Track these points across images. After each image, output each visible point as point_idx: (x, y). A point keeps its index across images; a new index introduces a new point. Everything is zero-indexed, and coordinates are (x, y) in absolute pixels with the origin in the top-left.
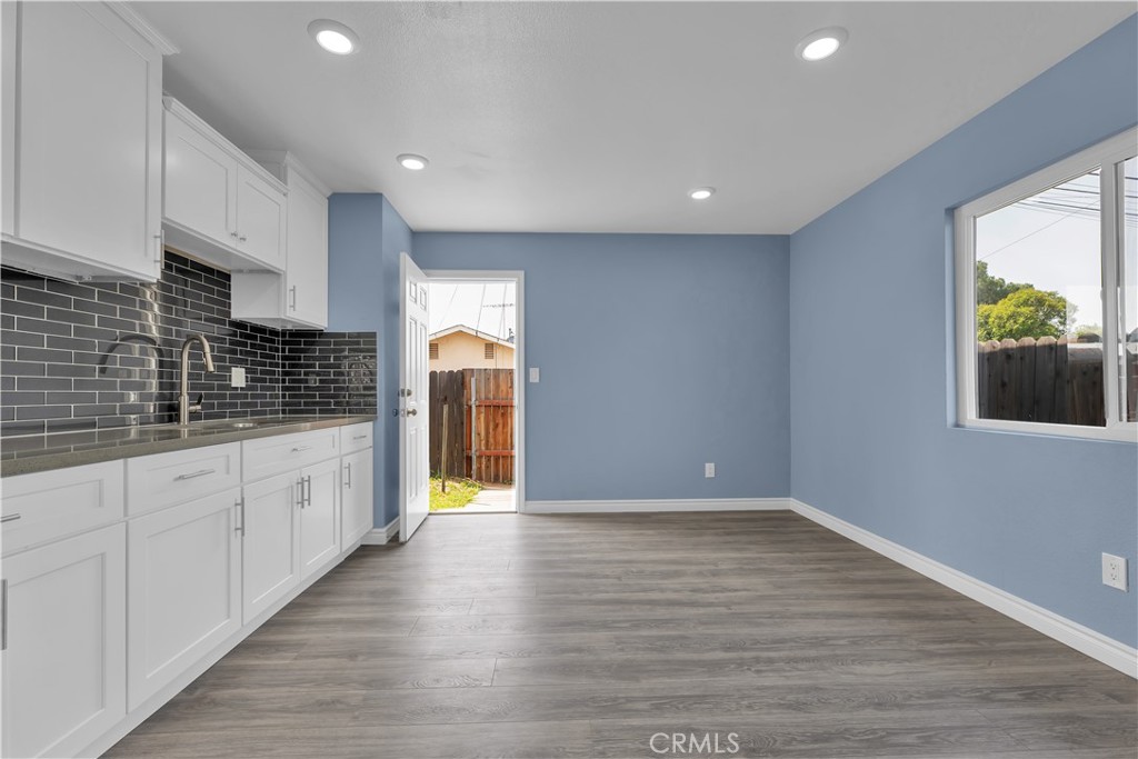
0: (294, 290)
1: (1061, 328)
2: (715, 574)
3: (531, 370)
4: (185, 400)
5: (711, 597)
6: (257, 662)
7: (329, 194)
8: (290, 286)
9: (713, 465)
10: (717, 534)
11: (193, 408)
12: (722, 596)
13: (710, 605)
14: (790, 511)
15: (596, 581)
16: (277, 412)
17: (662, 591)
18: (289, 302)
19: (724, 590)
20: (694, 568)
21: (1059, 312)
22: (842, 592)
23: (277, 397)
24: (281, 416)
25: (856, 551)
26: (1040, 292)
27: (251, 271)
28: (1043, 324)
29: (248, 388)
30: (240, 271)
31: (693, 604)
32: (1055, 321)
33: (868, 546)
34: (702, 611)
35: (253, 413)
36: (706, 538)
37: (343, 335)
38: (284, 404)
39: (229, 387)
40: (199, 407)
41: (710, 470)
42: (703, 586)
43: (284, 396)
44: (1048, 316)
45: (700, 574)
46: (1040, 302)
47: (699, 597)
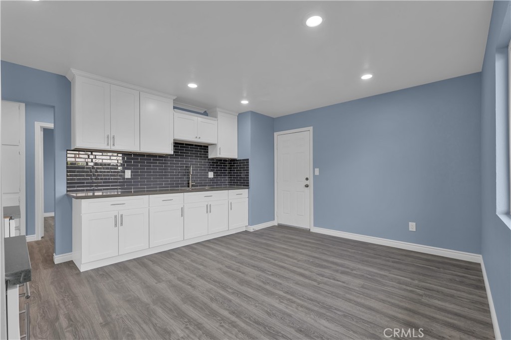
3: (316, 169)
4: (190, 182)
7: (238, 114)
8: (219, 148)
16: (226, 185)
18: (219, 152)
23: (226, 180)
29: (214, 178)
30: (210, 145)
35: (217, 185)
37: (241, 160)
38: (229, 183)
39: (208, 178)
41: (412, 226)
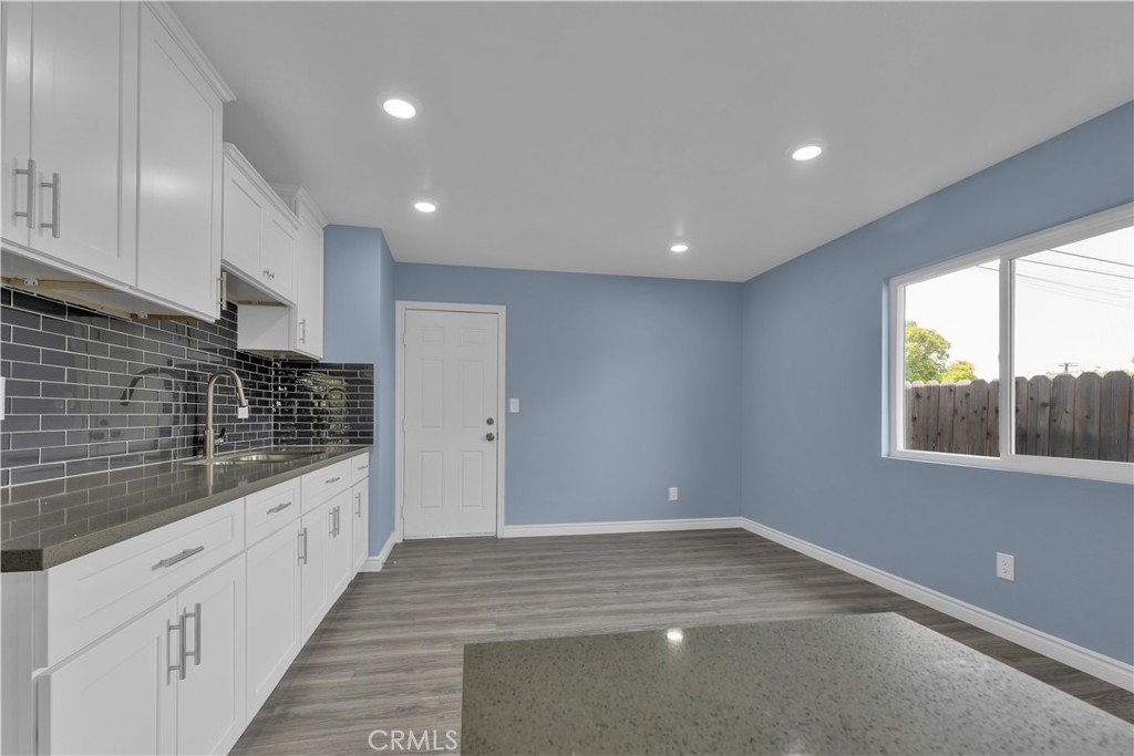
0: (303, 323)
1: (938, 362)
2: (697, 585)
3: (512, 400)
4: (211, 434)
5: (700, 604)
6: (317, 682)
7: (325, 225)
8: (300, 320)
9: (676, 489)
10: (687, 551)
11: (217, 441)
12: (709, 603)
13: (701, 610)
14: (741, 529)
15: (597, 595)
16: (268, 442)
17: (658, 600)
18: (300, 335)
19: (709, 598)
20: (678, 581)
21: (938, 347)
22: (802, 594)
23: (268, 426)
24: (273, 446)
25: (803, 560)
26: (922, 329)
27: (260, 303)
28: (925, 358)
29: (251, 419)
30: (249, 303)
31: (688, 610)
32: (934, 356)
33: (813, 557)
34: (697, 615)
35: (254, 444)
36: (678, 555)
37: (339, 366)
38: (276, 434)
39: (235, 419)
40: (221, 440)
41: (673, 494)
42: (691, 595)
43: (276, 426)
44: (929, 351)
45: (684, 585)
46: (922, 338)
47: (690, 604)
